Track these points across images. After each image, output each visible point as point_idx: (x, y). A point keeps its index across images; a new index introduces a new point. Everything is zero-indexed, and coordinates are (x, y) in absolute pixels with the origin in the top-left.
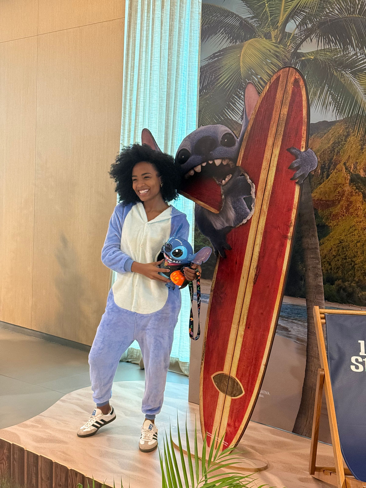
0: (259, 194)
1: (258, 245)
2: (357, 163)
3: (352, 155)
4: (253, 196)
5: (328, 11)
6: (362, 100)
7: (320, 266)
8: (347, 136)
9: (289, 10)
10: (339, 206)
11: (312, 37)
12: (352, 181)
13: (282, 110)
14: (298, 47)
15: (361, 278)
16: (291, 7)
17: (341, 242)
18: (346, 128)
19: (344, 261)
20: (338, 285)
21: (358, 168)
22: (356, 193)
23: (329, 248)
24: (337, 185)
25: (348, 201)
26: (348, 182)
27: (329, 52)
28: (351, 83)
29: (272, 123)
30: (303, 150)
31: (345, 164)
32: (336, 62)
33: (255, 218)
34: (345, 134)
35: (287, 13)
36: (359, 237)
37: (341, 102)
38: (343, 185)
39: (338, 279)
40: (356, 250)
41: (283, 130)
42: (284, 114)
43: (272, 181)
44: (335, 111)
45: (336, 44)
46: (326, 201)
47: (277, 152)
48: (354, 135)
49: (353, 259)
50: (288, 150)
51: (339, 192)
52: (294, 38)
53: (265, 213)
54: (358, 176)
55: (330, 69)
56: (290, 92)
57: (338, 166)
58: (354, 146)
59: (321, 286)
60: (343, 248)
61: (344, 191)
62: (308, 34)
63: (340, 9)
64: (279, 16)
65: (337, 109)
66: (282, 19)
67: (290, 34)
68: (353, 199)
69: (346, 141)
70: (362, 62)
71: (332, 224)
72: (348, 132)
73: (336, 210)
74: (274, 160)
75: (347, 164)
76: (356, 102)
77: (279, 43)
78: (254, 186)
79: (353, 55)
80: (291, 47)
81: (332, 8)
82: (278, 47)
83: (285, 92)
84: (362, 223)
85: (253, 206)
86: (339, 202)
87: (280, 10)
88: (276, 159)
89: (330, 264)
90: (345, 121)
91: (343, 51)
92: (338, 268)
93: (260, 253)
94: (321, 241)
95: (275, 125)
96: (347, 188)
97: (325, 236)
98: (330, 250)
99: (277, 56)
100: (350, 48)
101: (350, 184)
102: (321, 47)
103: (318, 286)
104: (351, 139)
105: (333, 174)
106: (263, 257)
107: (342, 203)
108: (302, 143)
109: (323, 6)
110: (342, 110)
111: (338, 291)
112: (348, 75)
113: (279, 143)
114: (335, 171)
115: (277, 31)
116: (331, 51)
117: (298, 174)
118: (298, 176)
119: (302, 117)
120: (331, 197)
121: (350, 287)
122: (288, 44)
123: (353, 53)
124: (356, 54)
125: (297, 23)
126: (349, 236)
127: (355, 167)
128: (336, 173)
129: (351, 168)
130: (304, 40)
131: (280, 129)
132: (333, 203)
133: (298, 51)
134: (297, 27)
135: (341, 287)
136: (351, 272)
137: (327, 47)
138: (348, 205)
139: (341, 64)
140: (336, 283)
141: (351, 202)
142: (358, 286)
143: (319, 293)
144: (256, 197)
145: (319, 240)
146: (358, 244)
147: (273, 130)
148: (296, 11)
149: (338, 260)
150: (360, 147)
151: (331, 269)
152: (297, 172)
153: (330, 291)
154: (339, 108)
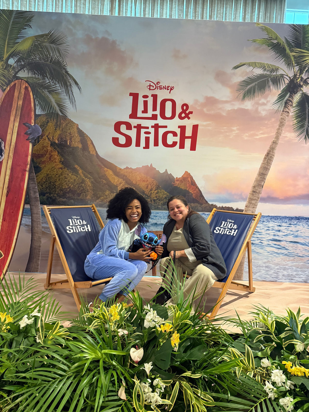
0: (7, 147)
1: (8, 175)
2: (54, 136)
3: (51, 132)
4: (3, 148)
5: (33, 58)
6: (54, 106)
7: (37, 187)
8: (48, 122)
9: (9, 53)
10: (46, 157)
11: (25, 69)
12: (51, 145)
13: (18, 102)
14: (17, 73)
15: (59, 192)
16: (11, 51)
17: (47, 175)
18: (47, 119)
19: (50, 184)
20: (47, 196)
21: (54, 138)
22: (54, 151)
23: (41, 178)
24: (44, 147)
25: (50, 155)
26: (49, 145)
27: (35, 79)
28: (48, 97)
29: (13, 109)
30: (33, 125)
31: (47, 136)
32: (39, 84)
33: (5, 160)
34: (46, 121)
35: (8, 54)
36: (57, 172)
37: (43, 106)
38: (47, 147)
39: (47, 193)
40: (56, 179)
41: (20, 113)
42: (20, 105)
43: (15, 141)
44: (40, 109)
45: (38, 75)
46: (38, 154)
47: (17, 124)
48: (51, 122)
49: (55, 183)
50: (24, 124)
51: (45, 150)
52: (14, 68)
53: (11, 158)
54: (55, 143)
55: (36, 88)
56: (23, 93)
57: (44, 137)
58: (52, 128)
59: (38, 197)
60: (49, 178)
61: (47, 150)
62: (22, 67)
63: (40, 58)
64: (4, 54)
65: (41, 108)
66: (5, 56)
67: (11, 66)
68: (52, 154)
69: (47, 125)
70: (53, 87)
71: (42, 166)
72: (48, 121)
73: (43, 159)
74: (15, 129)
75: (49, 137)
76: (51, 106)
77: (5, 69)
78: (3, 142)
79: (48, 83)
80: (12, 72)
81: (35, 56)
82: (4, 71)
83: (20, 92)
84: (58, 166)
85: (3, 154)
86: (45, 155)
87: (4, 51)
88: (17, 129)
89: (42, 186)
90: (46, 115)
91: (43, 80)
92: (46, 188)
93: (9, 179)
94: (37, 175)
95: (14, 110)
96: (49, 148)
97: (39, 172)
98: (42, 179)
99: (4, 76)
100: (47, 79)
101: (50, 147)
102: (30, 75)
103: (36, 198)
104: (50, 124)
105: (41, 141)
106: (12, 182)
107: (47, 156)
108: (32, 121)
109: (30, 54)
110: (44, 109)
111: (47, 199)
112: (46, 92)
113: (18, 120)
114: (42, 139)
115: (3, 63)
116: (36, 79)
117: (31, 137)
118: (31, 138)
119: (31, 107)
120: (41, 152)
121: (54, 196)
122: (10, 71)
123: (48, 81)
124: (50, 82)
125: (15, 61)
126: (51, 172)
127: (53, 138)
128: (43, 140)
129: (50, 138)
130: (20, 70)
131: (18, 112)
132: (42, 156)
133: (17, 75)
134: (15, 62)
135: (49, 197)
136: (54, 189)
137: (34, 76)
138: (50, 157)
139: (42, 86)
140: (46, 195)
141: (52, 155)
142: (58, 196)
143: (37, 201)
144: (5, 149)
145: (36, 174)
146: (57, 176)
147: (13, 112)
148: (14, 54)
149: (47, 184)
150: (55, 128)
151: (43, 188)
152: (30, 136)
153: (43, 199)
154: (43, 108)
